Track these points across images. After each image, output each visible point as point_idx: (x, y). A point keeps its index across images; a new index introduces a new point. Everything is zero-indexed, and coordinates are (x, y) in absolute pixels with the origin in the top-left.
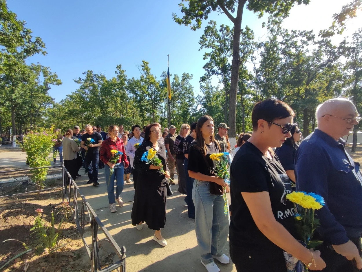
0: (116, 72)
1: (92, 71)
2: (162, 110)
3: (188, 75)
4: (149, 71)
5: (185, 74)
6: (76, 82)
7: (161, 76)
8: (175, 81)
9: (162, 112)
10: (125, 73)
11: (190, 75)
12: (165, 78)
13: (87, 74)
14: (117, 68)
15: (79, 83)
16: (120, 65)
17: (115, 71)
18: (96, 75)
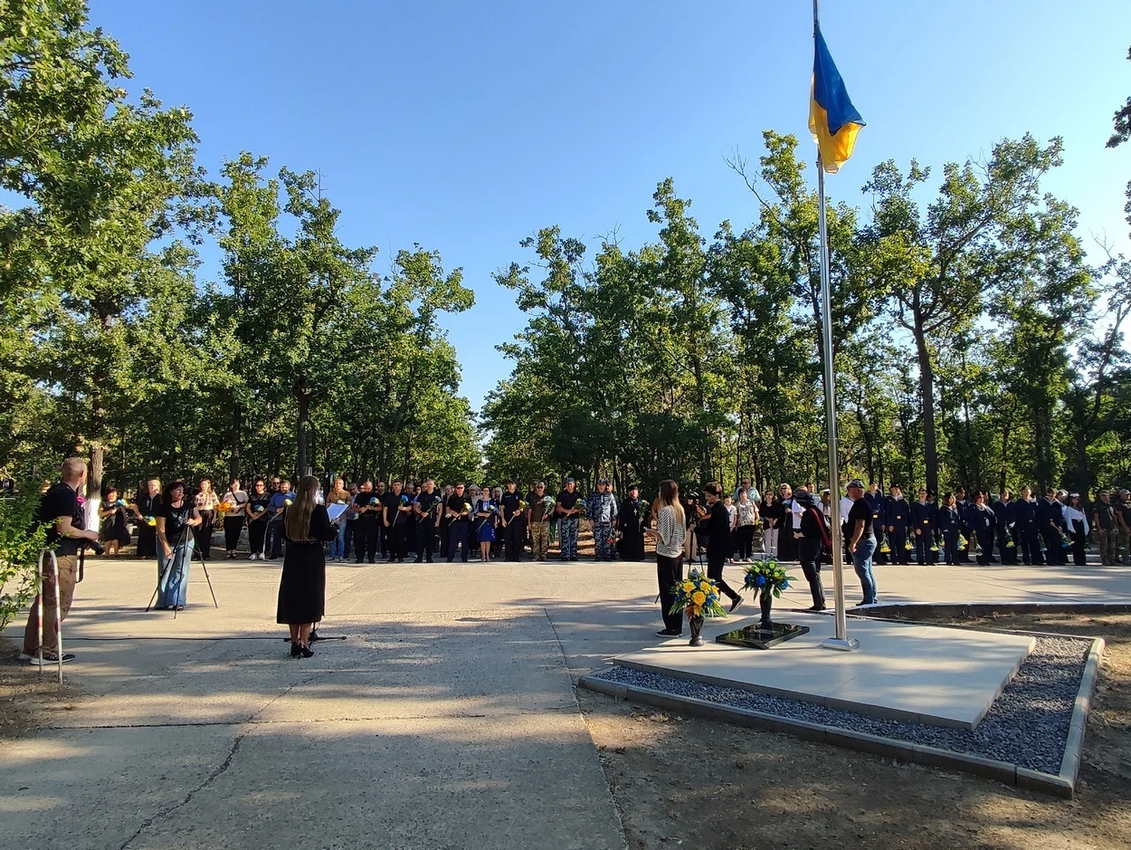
0: (653, 216)
1: (555, 230)
2: (905, 370)
3: (1032, 145)
4: (797, 175)
5: (1008, 149)
6: (502, 281)
7: (865, 189)
8: (946, 199)
9: (906, 381)
10: (687, 213)
11: (1043, 145)
12: (887, 196)
13: (536, 241)
14: (655, 196)
15: (513, 285)
16: (668, 182)
17: (650, 212)
18: (570, 241)
